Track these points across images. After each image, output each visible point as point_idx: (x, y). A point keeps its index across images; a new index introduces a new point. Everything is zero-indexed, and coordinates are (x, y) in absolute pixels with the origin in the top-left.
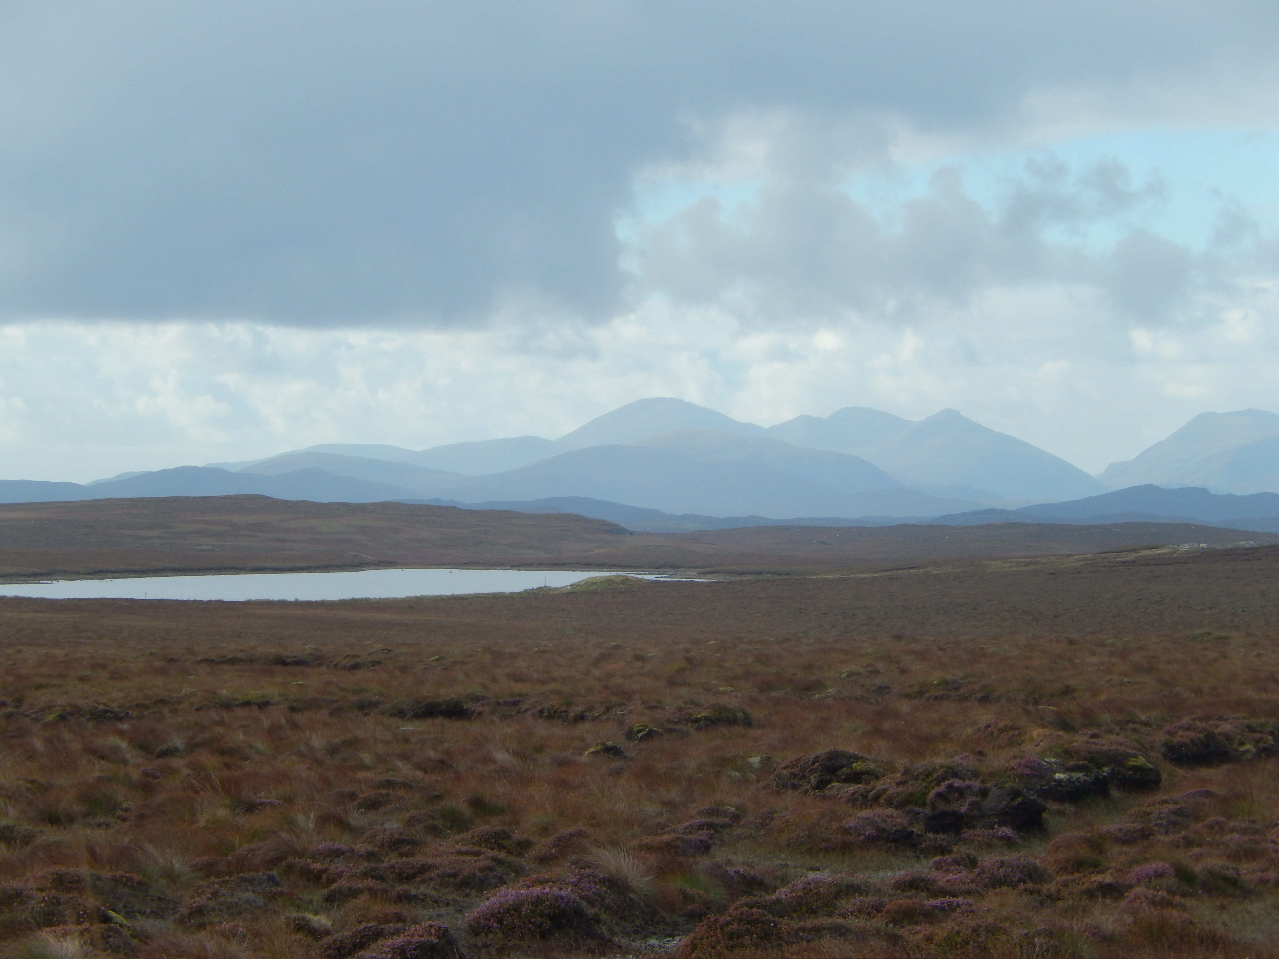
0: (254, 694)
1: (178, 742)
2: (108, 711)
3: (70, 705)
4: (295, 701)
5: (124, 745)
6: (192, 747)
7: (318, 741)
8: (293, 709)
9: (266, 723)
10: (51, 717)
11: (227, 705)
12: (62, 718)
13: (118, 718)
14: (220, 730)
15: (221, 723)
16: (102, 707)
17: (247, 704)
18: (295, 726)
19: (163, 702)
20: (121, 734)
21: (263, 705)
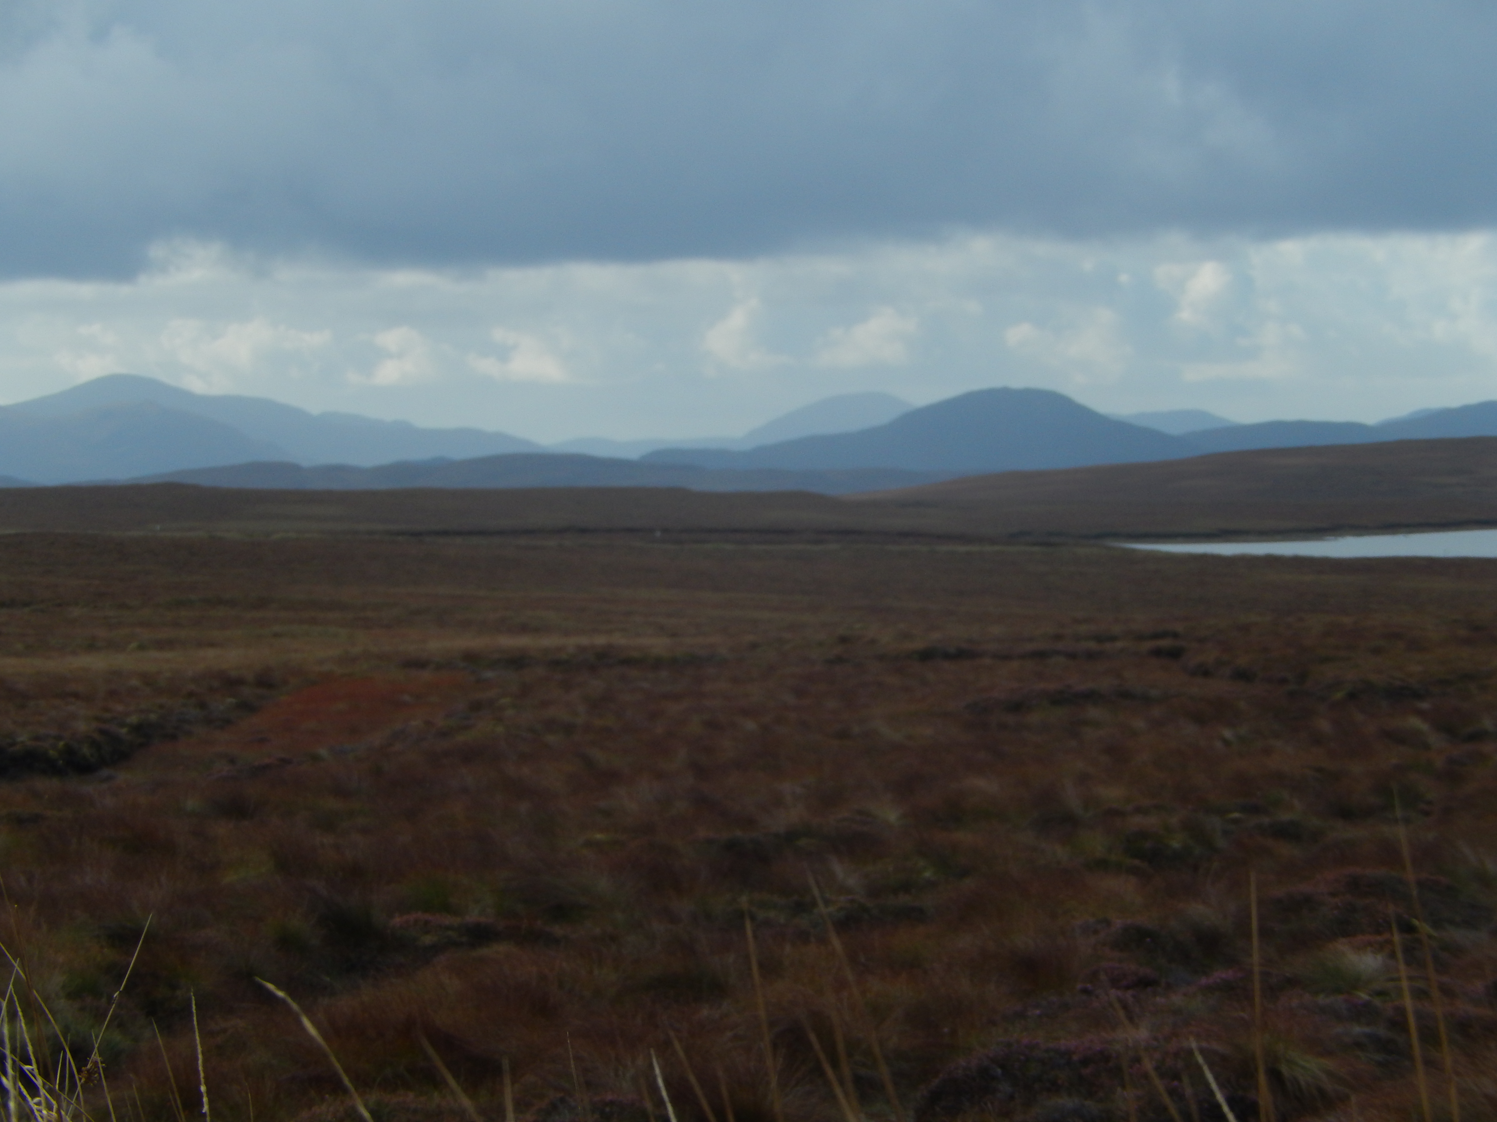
1: (1489, 723)
2: (1405, 688)
3: (1361, 680)
5: (1423, 726)
10: (1339, 695)
12: (1352, 696)
13: (1417, 696)
16: (1398, 684)
20: (1421, 713)
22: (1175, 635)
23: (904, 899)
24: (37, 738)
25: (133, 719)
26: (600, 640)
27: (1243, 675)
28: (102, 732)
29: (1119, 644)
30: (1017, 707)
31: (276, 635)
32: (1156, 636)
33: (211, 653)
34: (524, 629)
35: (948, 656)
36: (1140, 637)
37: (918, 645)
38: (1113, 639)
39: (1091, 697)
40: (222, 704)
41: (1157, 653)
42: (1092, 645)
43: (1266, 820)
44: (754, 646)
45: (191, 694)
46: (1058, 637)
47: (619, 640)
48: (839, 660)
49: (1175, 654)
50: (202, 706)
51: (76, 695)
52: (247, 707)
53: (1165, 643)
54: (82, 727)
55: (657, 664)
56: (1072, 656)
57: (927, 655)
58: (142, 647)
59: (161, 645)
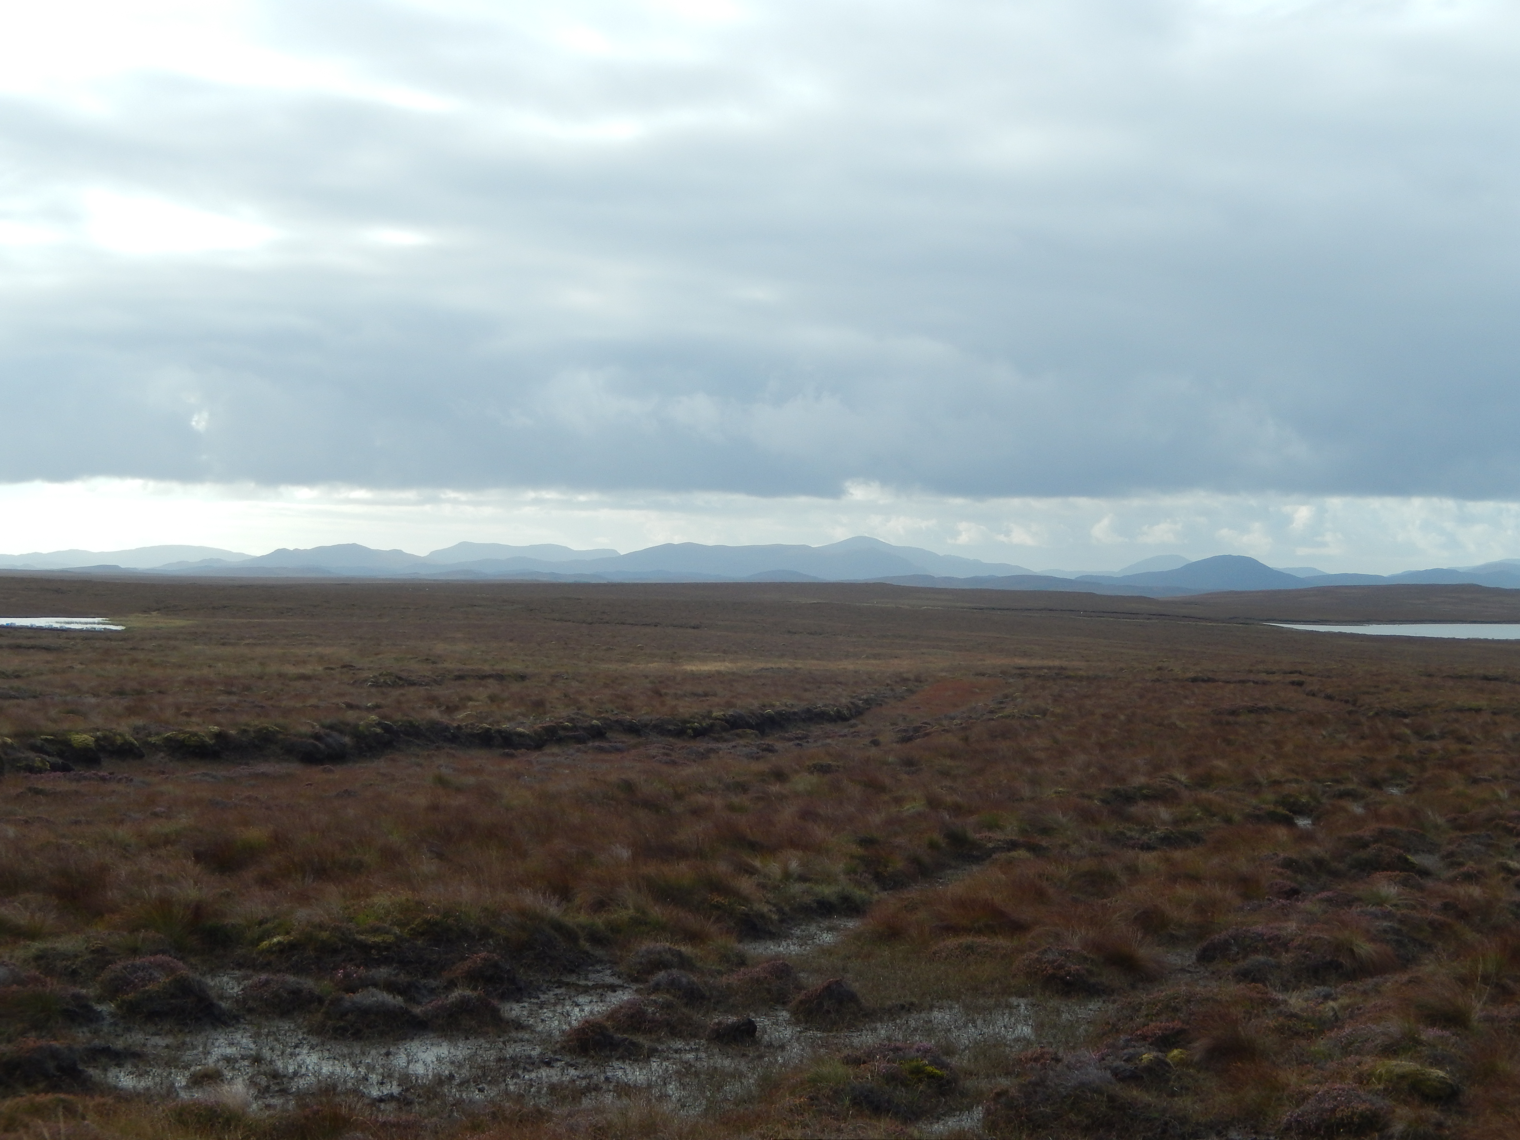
0: (1474, 704)
1: (1436, 732)
2: (1399, 711)
3: (1381, 707)
4: (1495, 708)
5: (1408, 732)
6: (1443, 736)
7: (1507, 734)
8: (1494, 714)
9: (1480, 721)
10: (1371, 714)
11: (1460, 710)
12: (1377, 714)
13: (1405, 716)
14: (1456, 726)
15: (1457, 721)
16: (1397, 709)
17: (1470, 709)
18: (1495, 723)
19: (1426, 706)
20: (1406, 725)
21: (1478, 710)
22: (1300, 673)
23: (1188, 828)
24: (825, 706)
25: (865, 697)
26: (1057, 663)
27: (1329, 697)
28: (852, 703)
29: (1276, 678)
30: (1234, 713)
31: (923, 653)
32: (1291, 673)
33: (896, 661)
34: (1025, 654)
35: (1203, 681)
36: (1285, 673)
37: (1191, 675)
38: (1273, 673)
39: (1266, 710)
40: (901, 689)
41: (1293, 683)
42: (1264, 677)
43: (1342, 787)
44: (1122, 669)
45: (888, 685)
46: (1250, 671)
47: (1064, 663)
48: (1158, 680)
49: (1300, 684)
50: (892, 690)
51: (841, 683)
52: (911, 691)
53: (1295, 678)
54: (844, 701)
55: (1081, 679)
56: (1256, 683)
57: (1194, 680)
58: (868, 657)
59: (876, 656)
